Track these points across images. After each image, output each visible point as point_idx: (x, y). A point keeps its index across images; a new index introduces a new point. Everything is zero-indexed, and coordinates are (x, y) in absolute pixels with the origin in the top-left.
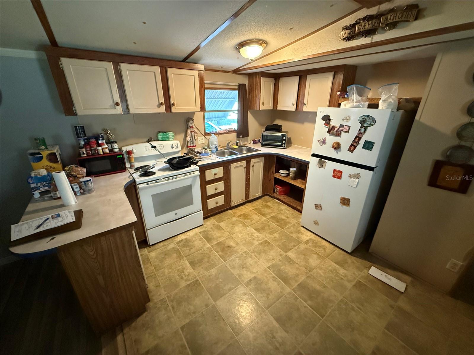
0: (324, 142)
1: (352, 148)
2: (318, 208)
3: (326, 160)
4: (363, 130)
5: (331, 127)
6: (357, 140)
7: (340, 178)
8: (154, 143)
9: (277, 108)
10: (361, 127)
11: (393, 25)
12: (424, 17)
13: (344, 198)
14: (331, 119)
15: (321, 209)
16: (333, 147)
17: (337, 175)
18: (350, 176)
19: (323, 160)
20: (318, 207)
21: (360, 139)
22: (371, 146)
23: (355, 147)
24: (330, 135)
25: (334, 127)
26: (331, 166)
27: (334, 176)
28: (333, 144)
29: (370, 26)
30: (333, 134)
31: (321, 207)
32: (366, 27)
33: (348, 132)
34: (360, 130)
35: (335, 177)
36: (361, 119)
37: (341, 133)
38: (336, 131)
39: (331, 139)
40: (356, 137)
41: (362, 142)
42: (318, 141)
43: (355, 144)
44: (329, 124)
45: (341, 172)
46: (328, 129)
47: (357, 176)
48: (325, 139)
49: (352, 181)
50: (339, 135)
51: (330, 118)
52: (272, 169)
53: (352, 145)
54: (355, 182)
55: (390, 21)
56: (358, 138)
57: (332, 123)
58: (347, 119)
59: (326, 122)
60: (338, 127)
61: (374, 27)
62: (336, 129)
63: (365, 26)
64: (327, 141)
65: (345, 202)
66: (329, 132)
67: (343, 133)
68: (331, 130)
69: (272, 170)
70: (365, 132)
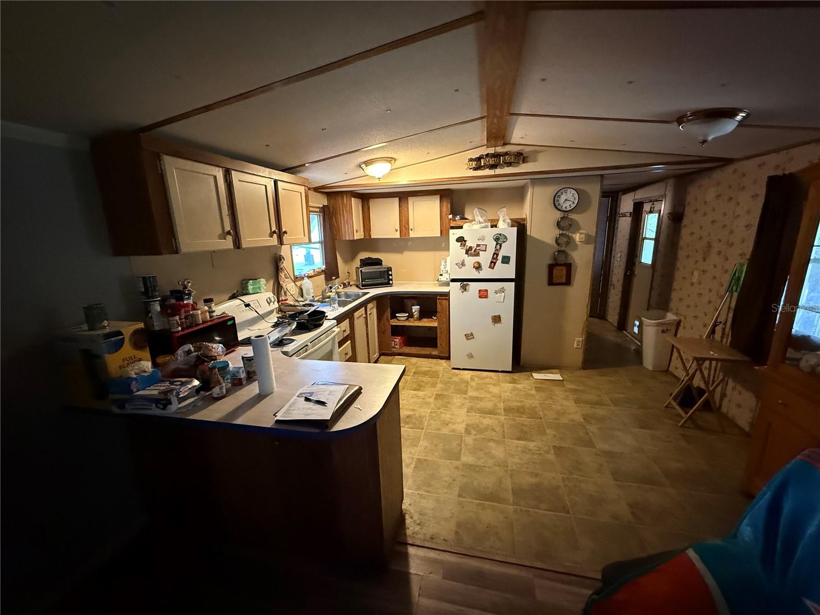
0: (463, 264)
1: (493, 264)
2: (470, 338)
3: (468, 283)
4: (498, 247)
5: (468, 248)
6: (495, 256)
7: (486, 297)
8: (246, 299)
9: (371, 236)
10: (497, 245)
11: (509, 164)
12: (527, 162)
13: (495, 316)
14: (466, 241)
15: (473, 337)
16: (474, 267)
17: (483, 294)
18: (496, 292)
19: (464, 283)
20: (469, 336)
21: (497, 255)
22: (507, 260)
23: (495, 263)
24: (468, 256)
25: (471, 248)
26: (474, 287)
27: (480, 297)
28: (474, 264)
29: (493, 162)
30: (472, 255)
31: (472, 335)
32: (491, 162)
33: (485, 251)
34: (496, 247)
35: (482, 298)
36: (495, 237)
37: (479, 253)
38: (475, 251)
39: (471, 261)
40: (494, 254)
41: (500, 258)
42: (456, 264)
43: (494, 261)
44: (464, 245)
45: (487, 291)
46: (465, 250)
47: (502, 290)
48: (464, 260)
49: (498, 296)
50: (478, 255)
51: (465, 239)
52: (385, 315)
53: (491, 262)
54: (501, 296)
55: (508, 161)
56: (496, 254)
57: (468, 244)
58: (483, 239)
59: (461, 244)
60: (475, 247)
61: (496, 163)
62: (473, 249)
63: (489, 161)
64: (465, 263)
65: (497, 319)
66: (467, 253)
67: (481, 252)
68: (469, 251)
69: (385, 317)
70: (500, 248)
